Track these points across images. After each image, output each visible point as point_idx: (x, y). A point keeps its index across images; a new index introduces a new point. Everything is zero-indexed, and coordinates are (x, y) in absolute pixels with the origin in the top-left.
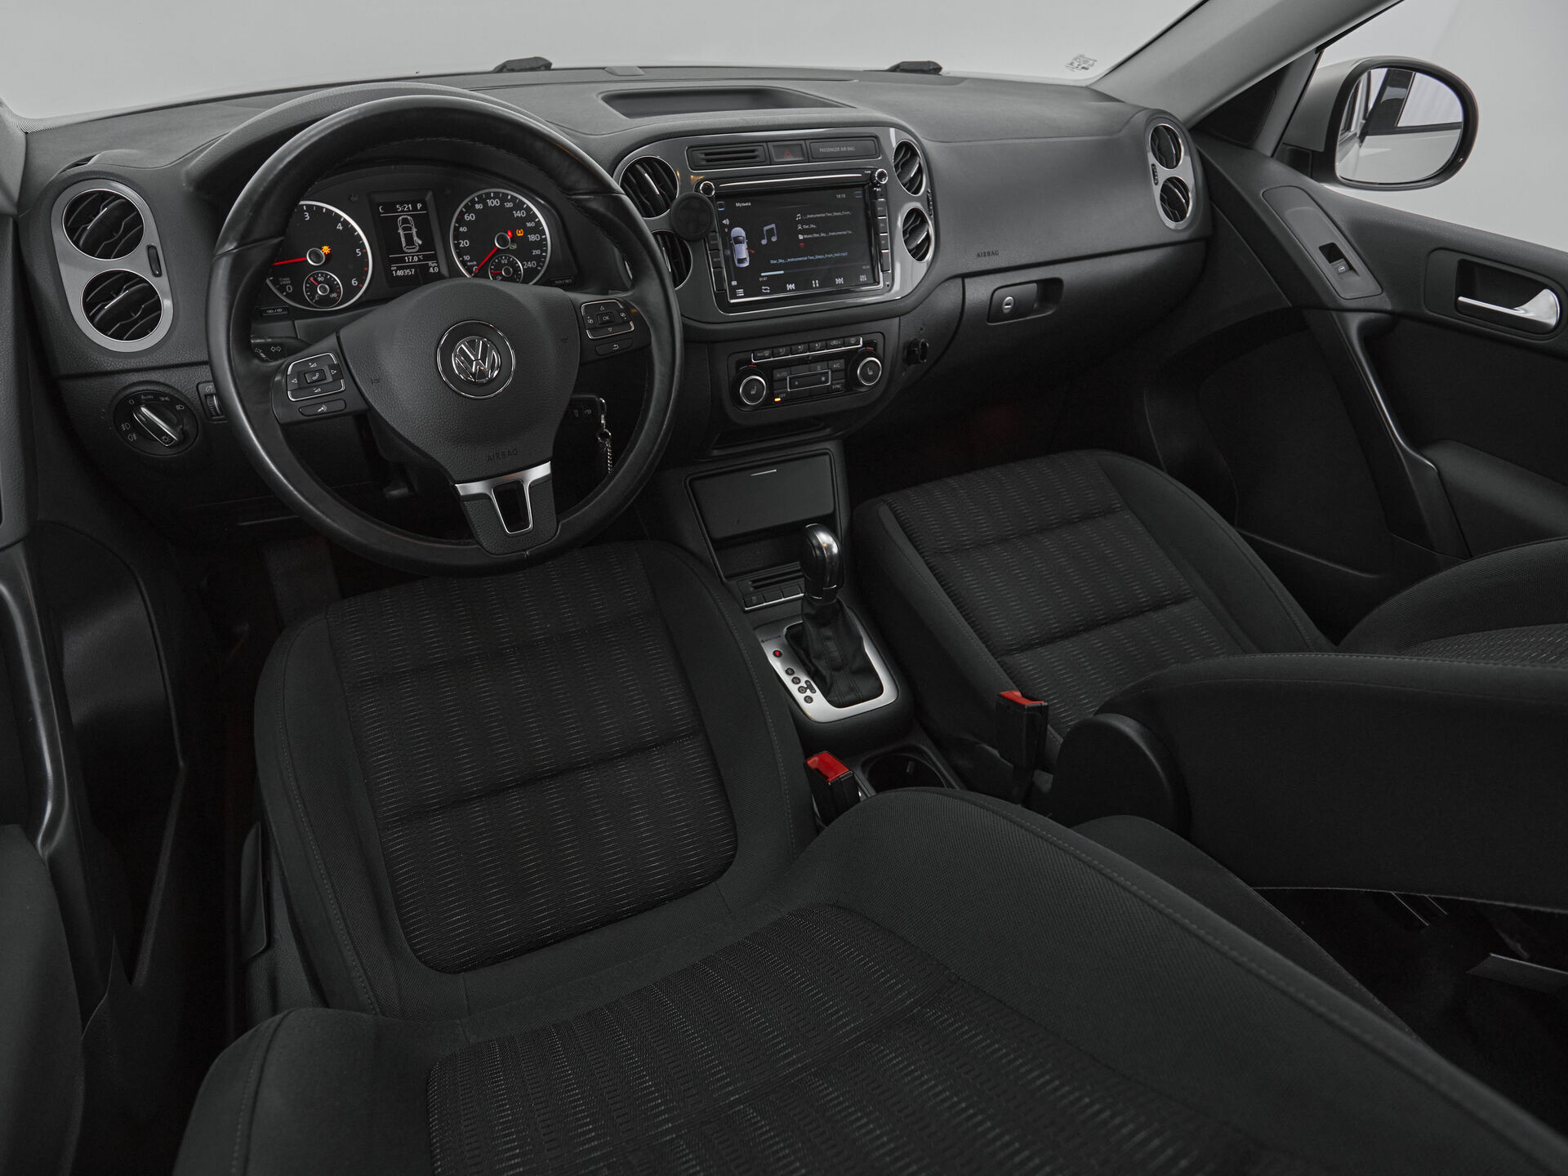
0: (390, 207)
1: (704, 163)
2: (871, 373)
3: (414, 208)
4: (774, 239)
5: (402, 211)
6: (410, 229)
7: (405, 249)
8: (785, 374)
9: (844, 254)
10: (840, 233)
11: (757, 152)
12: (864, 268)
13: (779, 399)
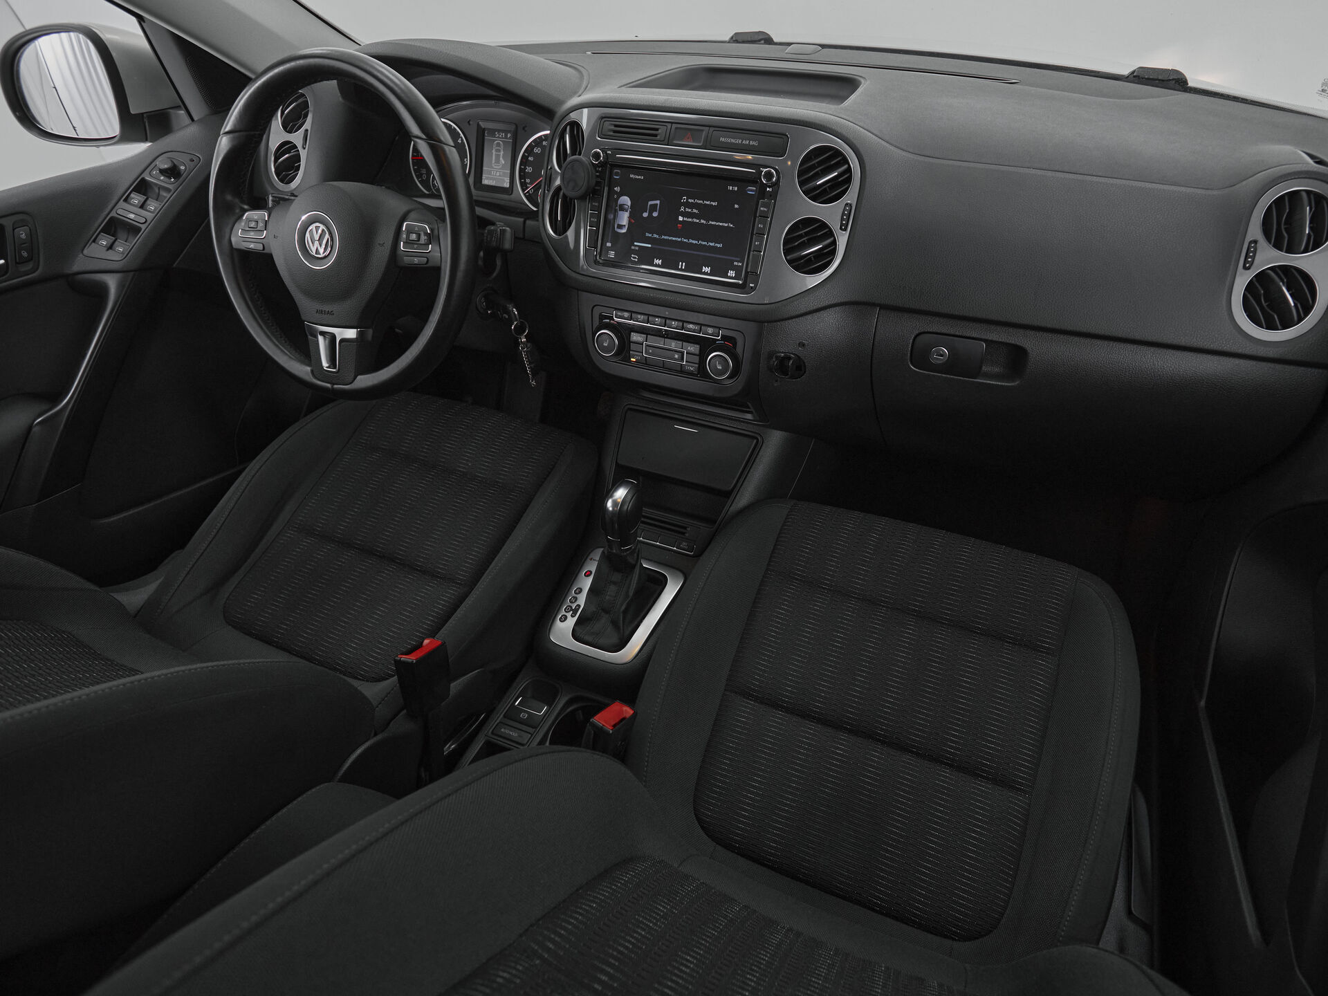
1: (610, 133)
2: (719, 367)
3: (506, 137)
5: (498, 137)
6: (500, 151)
7: (493, 166)
8: (641, 339)
9: (718, 245)
10: (721, 224)
11: (660, 131)
12: (736, 263)
13: (634, 360)
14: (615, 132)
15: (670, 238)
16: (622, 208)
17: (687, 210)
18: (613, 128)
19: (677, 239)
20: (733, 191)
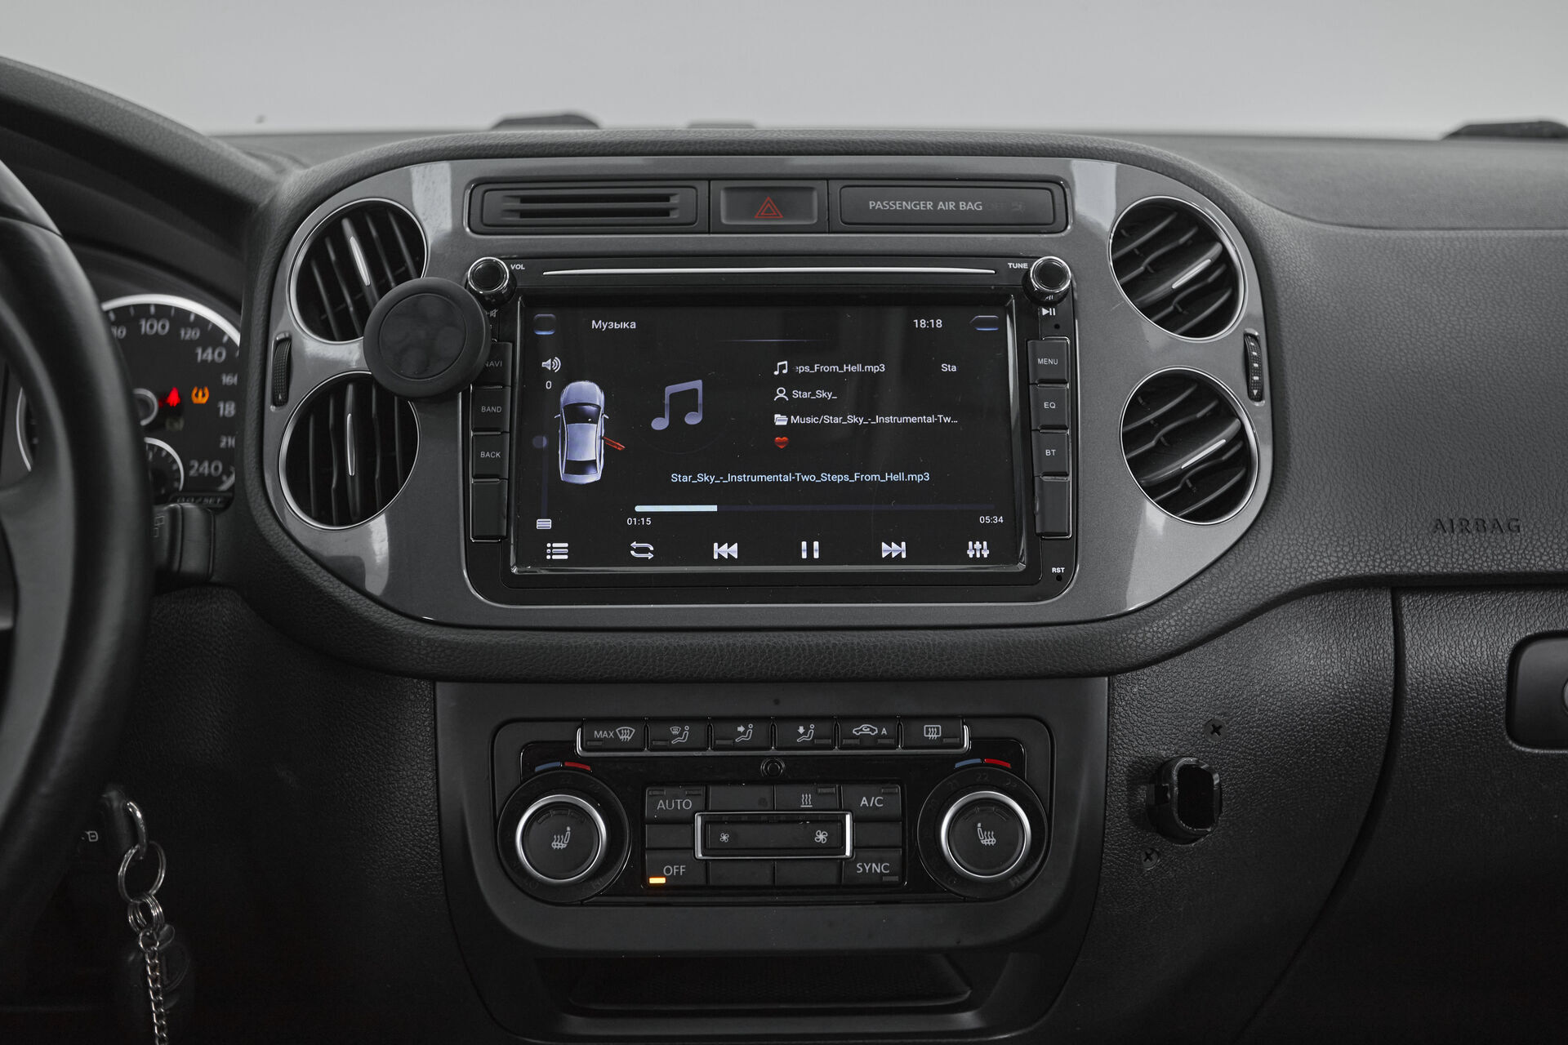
1: (516, 219)
2: (988, 841)
4: (693, 419)
8: (684, 804)
9: (919, 478)
10: (913, 420)
11: (674, 201)
12: (984, 520)
13: (662, 880)
14: (524, 214)
15: (755, 479)
16: (577, 413)
17: (796, 394)
18: (517, 205)
19: (779, 477)
20: (930, 330)
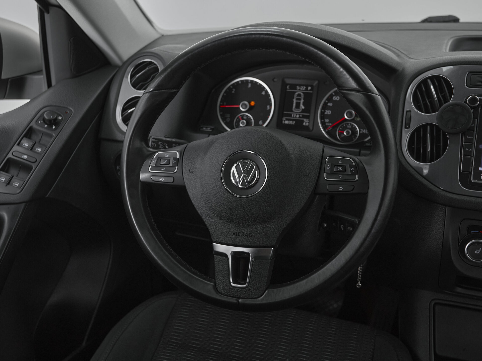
0: (294, 86)
1: (480, 83)
3: (307, 89)
5: (299, 90)
6: (300, 99)
7: (294, 110)
